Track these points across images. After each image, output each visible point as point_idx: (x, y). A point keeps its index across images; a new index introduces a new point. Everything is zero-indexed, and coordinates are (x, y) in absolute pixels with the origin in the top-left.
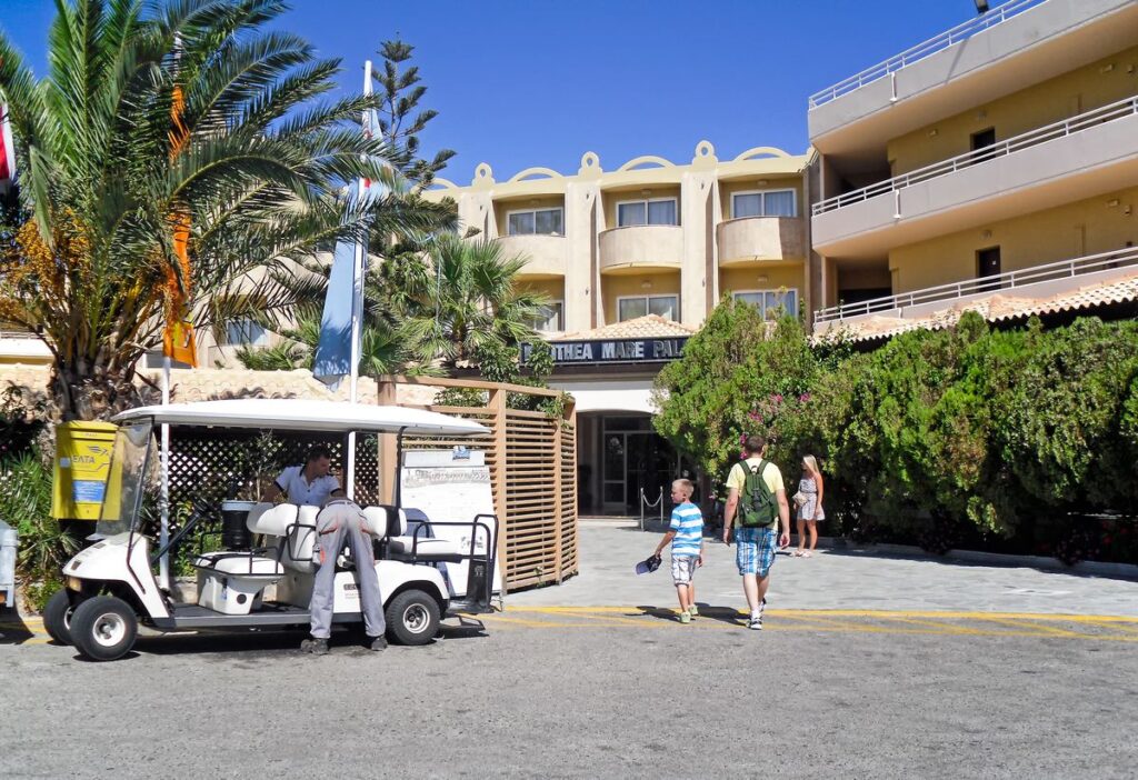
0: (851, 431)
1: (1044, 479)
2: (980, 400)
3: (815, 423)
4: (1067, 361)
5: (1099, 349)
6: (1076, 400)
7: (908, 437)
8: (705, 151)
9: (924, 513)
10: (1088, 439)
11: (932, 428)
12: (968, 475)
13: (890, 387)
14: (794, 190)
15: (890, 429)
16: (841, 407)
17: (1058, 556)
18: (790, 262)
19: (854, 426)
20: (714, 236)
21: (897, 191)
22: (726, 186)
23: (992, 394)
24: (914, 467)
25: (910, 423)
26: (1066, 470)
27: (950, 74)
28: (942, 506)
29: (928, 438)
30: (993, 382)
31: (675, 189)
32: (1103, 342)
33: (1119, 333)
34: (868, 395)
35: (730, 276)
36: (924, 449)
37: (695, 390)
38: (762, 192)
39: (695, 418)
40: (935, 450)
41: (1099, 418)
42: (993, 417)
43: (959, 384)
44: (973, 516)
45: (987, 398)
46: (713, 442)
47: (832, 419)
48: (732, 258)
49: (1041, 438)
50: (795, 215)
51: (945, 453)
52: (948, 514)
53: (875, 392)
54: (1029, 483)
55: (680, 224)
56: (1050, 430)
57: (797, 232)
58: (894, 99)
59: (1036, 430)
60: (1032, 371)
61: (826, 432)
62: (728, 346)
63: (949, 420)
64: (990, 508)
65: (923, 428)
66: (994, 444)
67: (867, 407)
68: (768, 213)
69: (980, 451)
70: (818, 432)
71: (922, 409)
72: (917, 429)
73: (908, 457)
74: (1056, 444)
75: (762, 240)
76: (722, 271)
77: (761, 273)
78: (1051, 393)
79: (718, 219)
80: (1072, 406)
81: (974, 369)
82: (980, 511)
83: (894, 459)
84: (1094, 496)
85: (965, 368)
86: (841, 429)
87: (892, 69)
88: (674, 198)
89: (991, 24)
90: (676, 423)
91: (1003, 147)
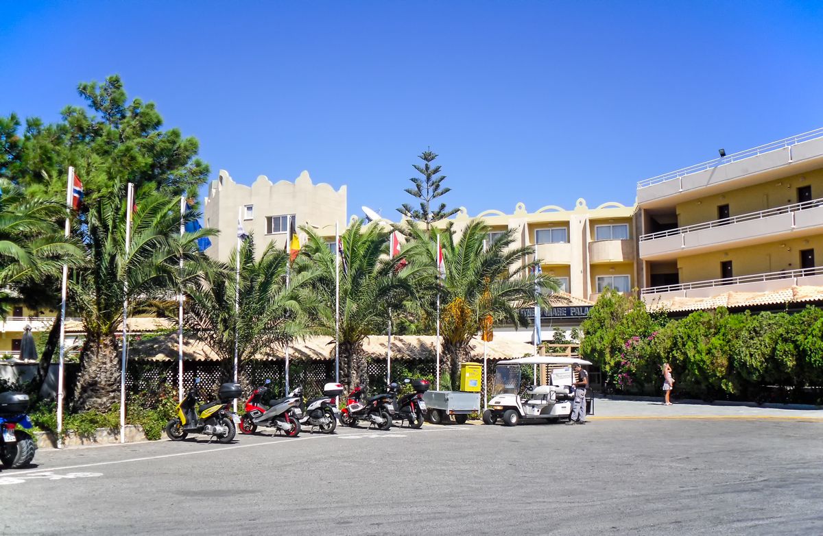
0: (673, 355)
1: (750, 373)
2: (725, 343)
3: (658, 351)
4: (758, 329)
5: (769, 324)
6: (761, 344)
7: (698, 357)
8: (581, 203)
9: (703, 386)
10: (765, 358)
11: (707, 354)
12: (721, 372)
13: (689, 337)
14: (627, 224)
15: (691, 354)
16: (668, 344)
17: (756, 401)
18: (627, 262)
19: (674, 352)
20: (587, 249)
21: (683, 234)
22: (593, 222)
23: (729, 341)
24: (700, 369)
25: (698, 352)
26: (756, 369)
27: (709, 181)
28: (710, 384)
29: (705, 358)
30: (730, 337)
31: (567, 224)
32: (771, 322)
33: (777, 318)
34: (679, 340)
35: (596, 269)
36: (704, 362)
37: (598, 334)
38: (611, 225)
39: (598, 346)
40: (708, 362)
41: (768, 351)
42: (730, 350)
43: (717, 336)
44: (724, 387)
45: (728, 342)
46: (608, 357)
47: (665, 348)
48: (597, 260)
49: (748, 358)
50: (628, 238)
51: (712, 363)
52: (713, 386)
53: (682, 338)
54: (744, 375)
55: (569, 242)
56: (751, 355)
57: (631, 247)
58: (681, 190)
59: (746, 355)
60: (744, 333)
61: (662, 354)
62: (612, 313)
63: (714, 351)
64: (730, 384)
65: (704, 354)
66: (731, 360)
67: (680, 345)
68: (615, 238)
69: (725, 362)
70: (659, 353)
71: (702, 346)
72: (701, 354)
73: (698, 365)
74: (754, 360)
75: (612, 251)
76: (592, 266)
77: (613, 267)
78: (752, 341)
79: (589, 240)
80: (759, 346)
81: (723, 330)
82: (727, 385)
83: (692, 365)
84: (767, 379)
85: (719, 330)
86: (668, 353)
87: (680, 175)
88: (566, 228)
89: (728, 162)
90: (590, 348)
91: (733, 219)
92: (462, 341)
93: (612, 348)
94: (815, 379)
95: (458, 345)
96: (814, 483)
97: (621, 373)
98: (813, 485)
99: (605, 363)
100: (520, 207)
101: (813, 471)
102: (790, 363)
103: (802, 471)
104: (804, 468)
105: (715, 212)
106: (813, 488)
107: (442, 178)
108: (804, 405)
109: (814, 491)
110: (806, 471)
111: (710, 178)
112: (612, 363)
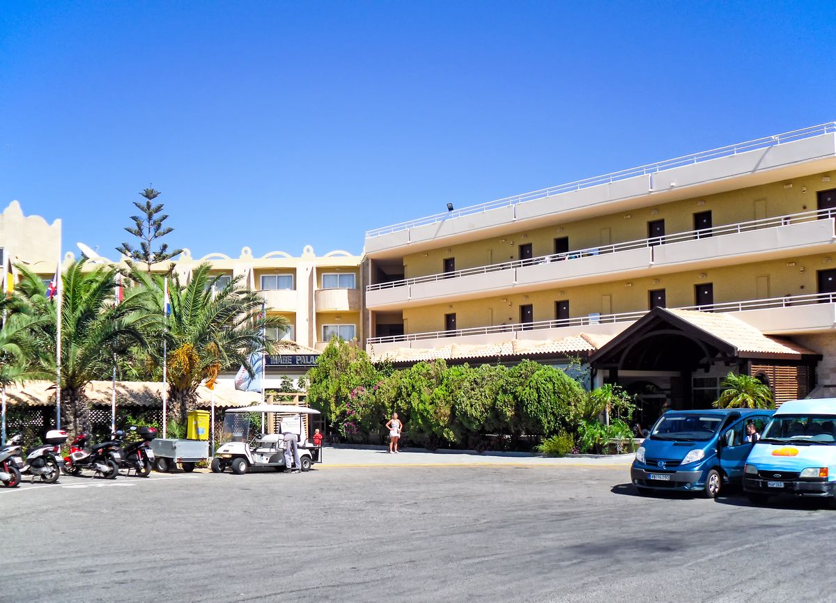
0: (397, 404)
1: (470, 422)
2: (448, 394)
3: (382, 401)
4: (479, 381)
5: (491, 376)
6: (481, 395)
7: (421, 407)
8: (308, 250)
9: (426, 435)
10: (485, 409)
11: (431, 404)
12: (444, 421)
13: (413, 387)
14: (354, 274)
15: (414, 404)
16: (393, 394)
17: (476, 449)
18: (353, 311)
19: (399, 402)
20: (313, 297)
21: (409, 286)
22: (320, 270)
23: (452, 391)
24: (423, 418)
25: (422, 401)
26: (476, 418)
27: (436, 235)
28: (433, 433)
29: (429, 407)
30: (453, 387)
31: (293, 271)
32: (492, 374)
33: (497, 370)
34: (404, 390)
35: (321, 317)
36: (428, 412)
37: (324, 383)
38: (338, 274)
39: (324, 396)
40: (432, 412)
41: (489, 402)
42: (453, 400)
43: (440, 387)
44: (445, 436)
45: (450, 393)
46: (333, 407)
47: (389, 398)
48: (323, 309)
49: (468, 408)
50: (355, 288)
51: (435, 413)
52: (436, 435)
53: (407, 388)
54: (466, 424)
55: (295, 289)
56: (472, 406)
57: (358, 296)
58: (409, 242)
59: (467, 404)
60: (466, 384)
61: (387, 404)
62: (336, 364)
63: (437, 401)
64: (451, 433)
65: (427, 404)
66: (453, 409)
67: (404, 395)
68: (342, 286)
69: (448, 412)
70: (383, 403)
71: (426, 396)
72: (425, 404)
73: (421, 414)
74: (473, 410)
75: (338, 300)
76: (318, 314)
77: (338, 316)
78: (473, 392)
79: (315, 288)
80: (480, 397)
81: (445, 381)
82: (448, 434)
83: (416, 415)
84: (487, 428)
85: (442, 381)
86: (393, 402)
87: (408, 227)
88: (292, 275)
89: (454, 216)
90: (316, 397)
91: (459, 273)
92: (189, 388)
93: (337, 397)
94: (531, 428)
95: (185, 392)
96: (530, 523)
97: (346, 422)
98: (531, 525)
99: (331, 412)
100: (246, 252)
101: (529, 513)
102: (509, 413)
103: (520, 512)
104: (523, 510)
105: (441, 265)
106: (530, 528)
107: (165, 217)
108: (521, 453)
109: (531, 530)
110: (524, 512)
111: (438, 231)
112: (338, 412)
